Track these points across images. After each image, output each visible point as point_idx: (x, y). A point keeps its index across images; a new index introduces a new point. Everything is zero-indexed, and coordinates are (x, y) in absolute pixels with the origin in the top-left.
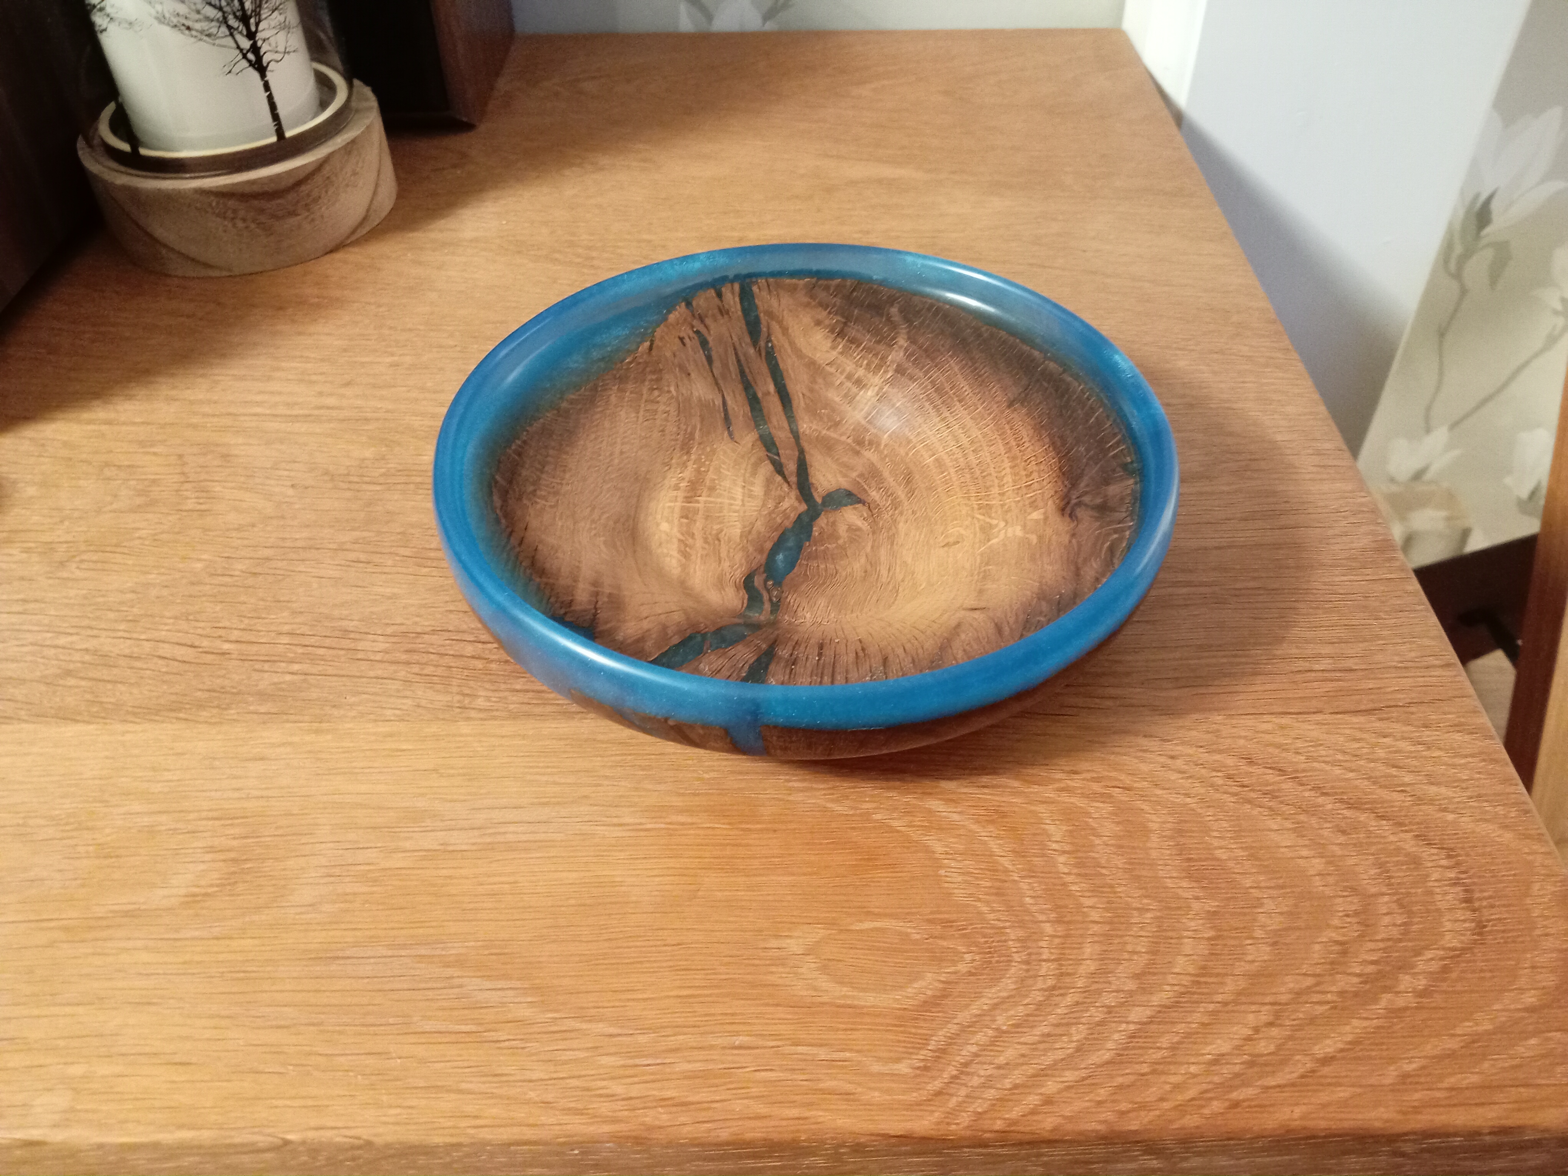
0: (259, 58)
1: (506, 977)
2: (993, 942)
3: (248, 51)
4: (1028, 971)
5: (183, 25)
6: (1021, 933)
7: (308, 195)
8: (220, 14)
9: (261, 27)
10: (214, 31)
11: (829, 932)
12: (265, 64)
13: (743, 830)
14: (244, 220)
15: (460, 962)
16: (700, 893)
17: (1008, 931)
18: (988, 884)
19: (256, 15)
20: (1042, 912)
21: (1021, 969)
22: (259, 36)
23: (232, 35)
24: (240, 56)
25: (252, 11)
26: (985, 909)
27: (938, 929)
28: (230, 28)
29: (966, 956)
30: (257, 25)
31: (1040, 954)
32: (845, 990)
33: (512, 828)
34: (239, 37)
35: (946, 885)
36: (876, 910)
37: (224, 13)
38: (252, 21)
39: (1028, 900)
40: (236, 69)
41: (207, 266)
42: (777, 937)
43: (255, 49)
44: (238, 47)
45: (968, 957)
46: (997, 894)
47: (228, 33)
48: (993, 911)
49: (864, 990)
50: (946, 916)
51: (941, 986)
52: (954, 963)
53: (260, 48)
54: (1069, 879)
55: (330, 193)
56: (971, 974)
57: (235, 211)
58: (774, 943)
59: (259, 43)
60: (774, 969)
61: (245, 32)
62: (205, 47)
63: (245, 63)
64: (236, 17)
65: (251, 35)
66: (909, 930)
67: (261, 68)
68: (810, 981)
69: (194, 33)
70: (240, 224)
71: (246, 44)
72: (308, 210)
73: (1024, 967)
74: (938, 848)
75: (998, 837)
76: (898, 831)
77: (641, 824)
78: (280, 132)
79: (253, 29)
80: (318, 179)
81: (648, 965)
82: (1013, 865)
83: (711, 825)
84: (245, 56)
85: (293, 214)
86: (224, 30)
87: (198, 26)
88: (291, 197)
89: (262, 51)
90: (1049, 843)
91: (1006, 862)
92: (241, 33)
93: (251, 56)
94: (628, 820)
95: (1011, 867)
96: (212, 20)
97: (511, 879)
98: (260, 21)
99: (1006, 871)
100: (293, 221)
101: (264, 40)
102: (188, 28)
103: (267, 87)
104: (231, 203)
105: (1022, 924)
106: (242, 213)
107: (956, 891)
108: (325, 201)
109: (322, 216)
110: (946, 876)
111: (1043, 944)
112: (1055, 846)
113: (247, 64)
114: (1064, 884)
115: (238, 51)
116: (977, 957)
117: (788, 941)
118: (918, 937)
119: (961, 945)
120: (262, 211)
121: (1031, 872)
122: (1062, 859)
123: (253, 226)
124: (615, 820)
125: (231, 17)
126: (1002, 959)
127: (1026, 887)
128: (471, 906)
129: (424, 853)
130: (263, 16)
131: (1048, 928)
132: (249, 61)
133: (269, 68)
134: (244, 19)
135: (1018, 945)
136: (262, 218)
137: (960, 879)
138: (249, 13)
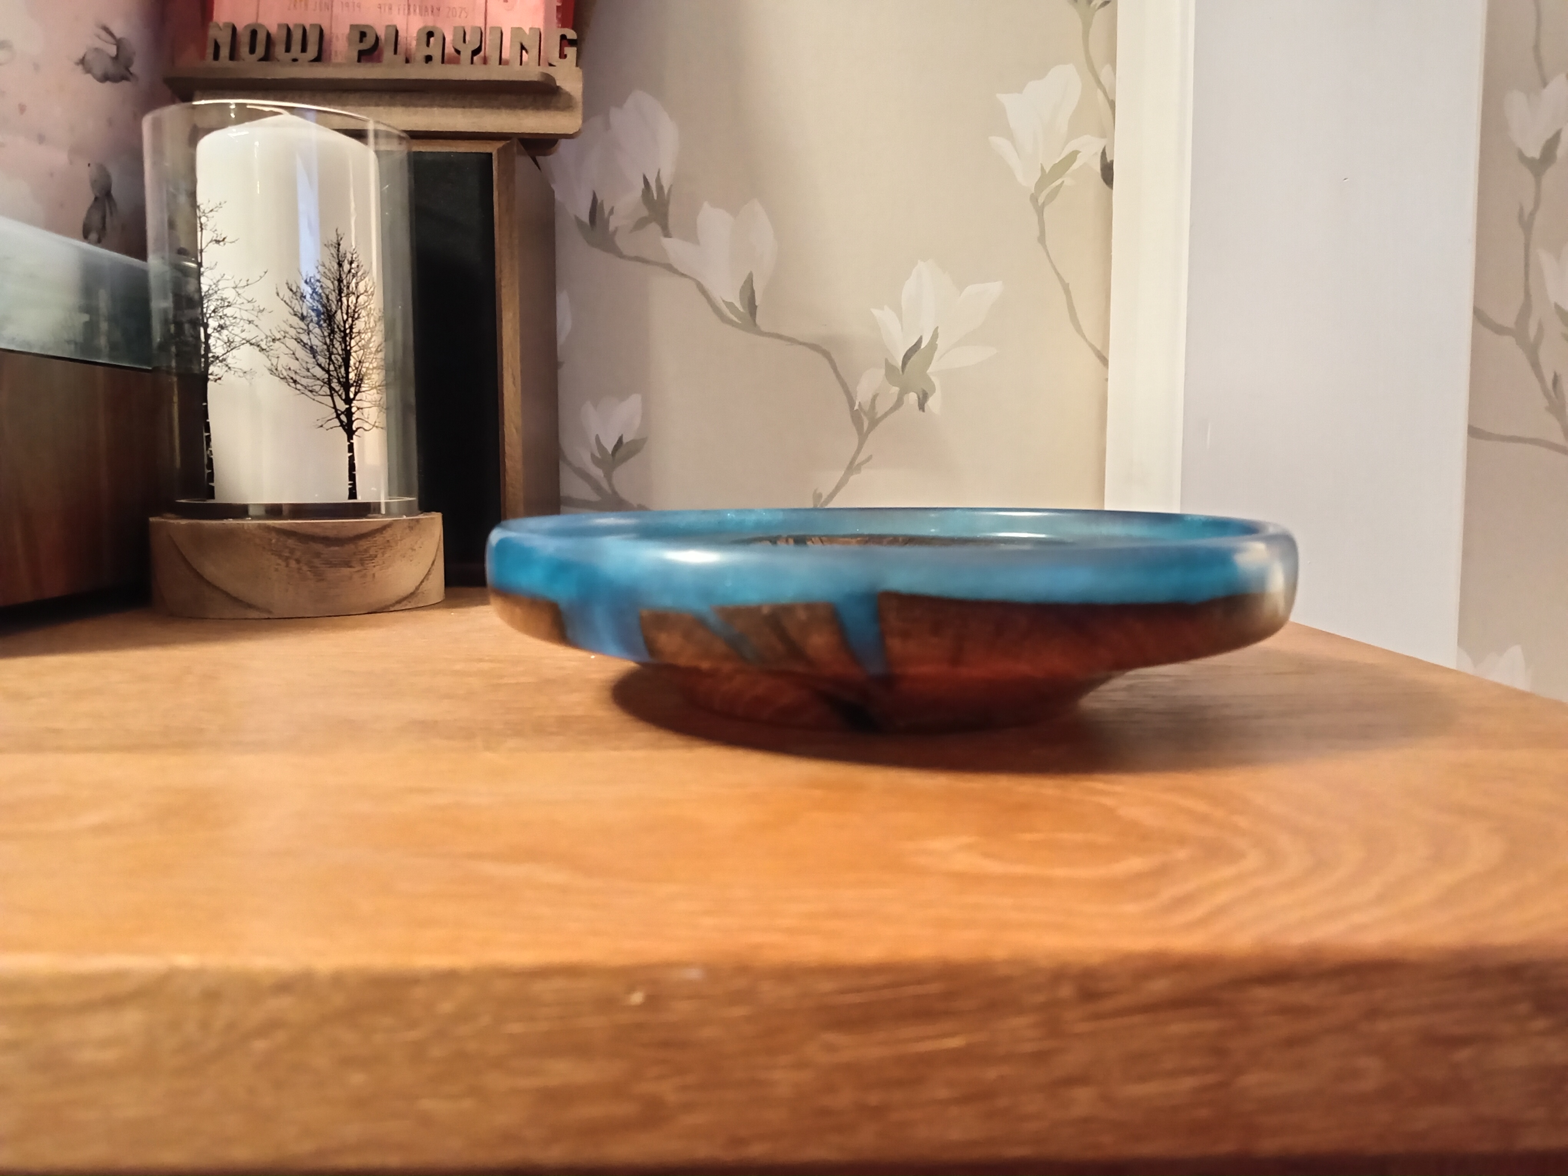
0: (350, 422)
3: (343, 413)
5: (292, 378)
7: (366, 551)
8: (327, 376)
9: (357, 398)
10: (317, 388)
12: (354, 429)
14: (298, 561)
19: (356, 386)
22: (355, 403)
23: (332, 396)
24: (335, 415)
25: (354, 382)
28: (331, 389)
30: (356, 394)
34: (337, 399)
37: (330, 375)
38: (352, 389)
41: (250, 606)
43: (349, 413)
44: (335, 407)
47: (329, 393)
53: (354, 413)
57: (292, 551)
59: (354, 410)
61: (344, 397)
62: (305, 400)
63: (336, 422)
64: (339, 382)
67: (350, 433)
69: (299, 386)
70: (293, 564)
71: (342, 406)
72: (362, 564)
78: (353, 494)
79: (352, 396)
80: (379, 539)
84: (338, 416)
85: (348, 564)
86: (326, 389)
87: (304, 381)
88: (351, 547)
89: (355, 417)
92: (340, 396)
93: (343, 418)
96: (318, 379)
98: (359, 391)
100: (346, 571)
101: (358, 409)
102: (295, 382)
103: (351, 448)
104: (291, 542)
106: (298, 554)
108: (380, 562)
109: (374, 575)
113: (339, 424)
115: (334, 410)
120: (318, 555)
123: (305, 568)
125: (335, 380)
130: (363, 389)
132: (341, 421)
133: (356, 433)
134: (346, 386)
136: (317, 562)
138: (351, 382)
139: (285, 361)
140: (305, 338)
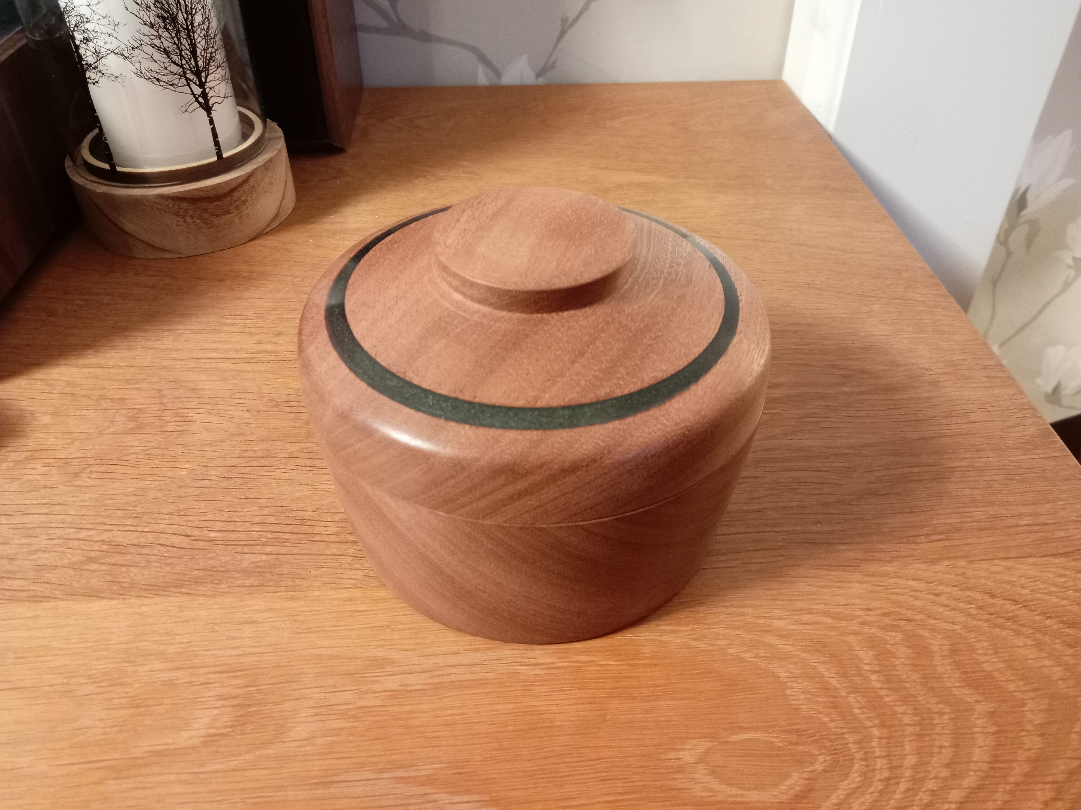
0: (207, 101)
1: (468, 792)
2: (837, 745)
3: (199, 96)
4: (867, 766)
5: (155, 78)
6: (856, 737)
7: (239, 199)
8: (181, 70)
9: (208, 80)
10: (176, 82)
11: (712, 744)
12: (211, 106)
13: (631, 665)
14: (192, 217)
15: (429, 781)
16: (608, 717)
17: (846, 736)
18: (825, 700)
19: (205, 71)
20: (868, 719)
21: (862, 765)
22: (208, 85)
23: (188, 85)
24: (194, 99)
25: (203, 68)
26: (826, 719)
27: (794, 738)
28: (187, 79)
29: (819, 757)
30: (206, 77)
31: (873, 752)
32: (734, 791)
33: (453, 670)
34: (193, 86)
35: (793, 702)
36: (746, 725)
37: (184, 68)
38: (203, 74)
39: (856, 711)
40: (190, 109)
41: (163, 250)
42: (673, 750)
43: (204, 95)
44: (193, 93)
45: (821, 758)
46: (832, 707)
47: (186, 83)
48: (833, 720)
49: (749, 789)
50: (798, 727)
51: (806, 782)
52: (812, 763)
53: (208, 93)
54: (883, 692)
55: (253, 197)
56: (825, 771)
57: (186, 211)
58: (671, 755)
59: (207, 90)
60: (676, 776)
61: (198, 83)
62: (168, 93)
63: (196, 105)
64: (192, 72)
65: (202, 85)
66: (773, 740)
67: (208, 108)
68: (706, 784)
69: (162, 83)
70: (189, 220)
71: (198, 91)
72: (238, 210)
73: (864, 763)
74: (782, 673)
75: (824, 663)
76: (749, 662)
77: (553, 663)
78: (219, 154)
79: (203, 80)
80: (246, 187)
81: (578, 777)
82: (840, 684)
83: (606, 662)
84: (197, 100)
85: (228, 212)
86: (183, 81)
87: (165, 78)
88: (227, 200)
89: (209, 95)
90: (863, 666)
91: (834, 682)
92: (195, 83)
93: (201, 100)
94: (542, 660)
95: (838, 686)
96: (175, 74)
97: (460, 711)
98: (208, 74)
99: (836, 689)
100: (228, 217)
101: (210, 89)
102: (158, 80)
103: (211, 122)
104: (184, 205)
105: (855, 730)
106: (191, 212)
107: (802, 707)
108: (251, 204)
109: (248, 214)
110: (792, 695)
111: (874, 744)
112: (867, 667)
113: (199, 106)
114: (881, 697)
115: (192, 96)
116: (828, 758)
117: (682, 753)
118: (781, 744)
119: (815, 749)
120: (206, 211)
121: (854, 689)
122: (874, 677)
123: (198, 221)
124: (532, 661)
125: (188, 72)
126: (847, 758)
127: (852, 700)
128: (433, 735)
129: (389, 693)
130: (211, 71)
131: (876, 732)
132: (200, 103)
133: (213, 109)
134: (198, 73)
135: (857, 746)
136: (206, 216)
137: (802, 697)
138: (201, 69)
139: (147, 65)
140: (157, 42)
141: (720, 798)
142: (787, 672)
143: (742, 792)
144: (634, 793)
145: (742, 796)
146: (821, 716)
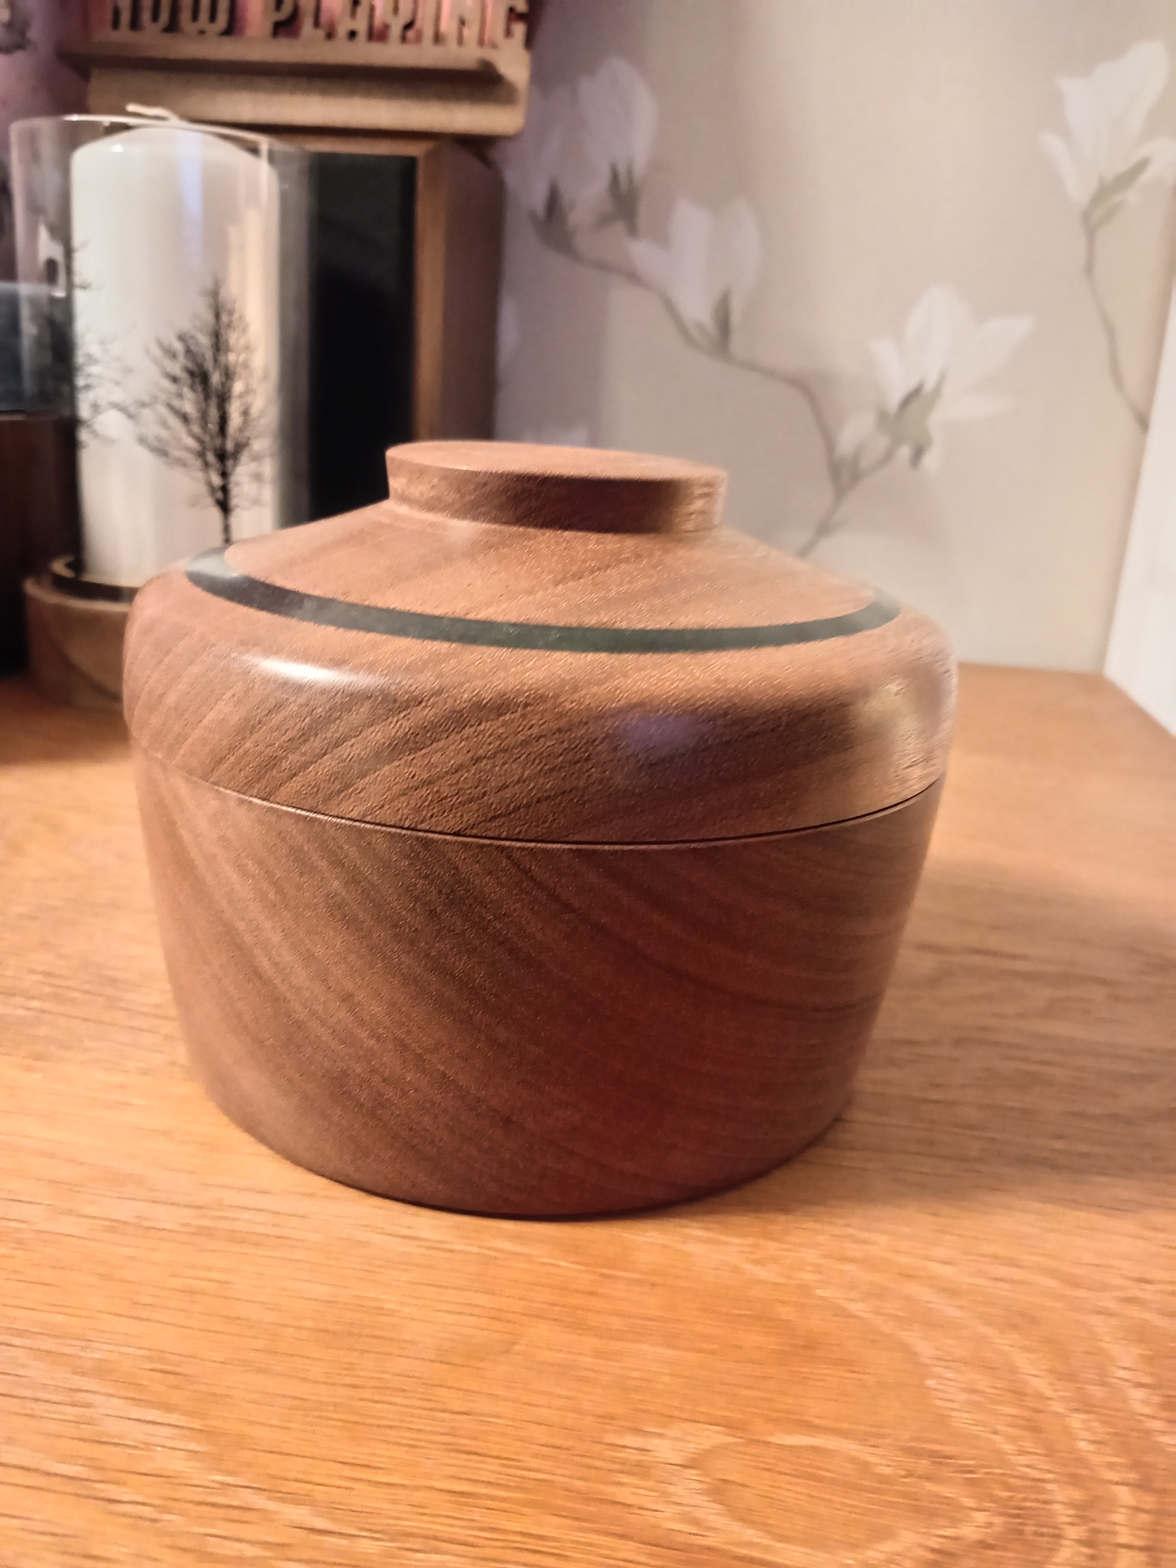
2: (1025, 1499)
4: (1092, 1557)
5: (160, 449)
6: (1077, 1494)
9: (236, 471)
11: (730, 1439)
12: (230, 507)
13: (604, 1275)
16: (517, 1347)
17: (1049, 1486)
18: (1014, 1411)
19: (234, 458)
20: (1111, 1466)
21: (1082, 1554)
26: (1008, 1447)
27: (924, 1465)
29: (977, 1514)
30: (233, 467)
31: (1114, 1533)
32: (750, 1534)
35: (939, 1403)
36: (817, 1421)
39: (1082, 1445)
42: (638, 1431)
43: (225, 489)
45: (981, 1517)
46: (1025, 1428)
48: (1022, 1452)
49: (785, 1539)
50: (938, 1447)
51: (931, 1556)
52: (955, 1522)
54: (1156, 1425)
56: (984, 1545)
58: (630, 1440)
60: (625, 1479)
62: (176, 475)
63: (211, 499)
65: (224, 475)
66: (872, 1459)
67: (225, 509)
68: (687, 1509)
69: (169, 459)
71: (217, 480)
73: (1086, 1550)
74: (925, 1350)
75: (1026, 1349)
76: (859, 1318)
81: (408, 1434)
82: (1055, 1390)
83: (553, 1261)
87: (174, 453)
89: (231, 493)
90: (1113, 1369)
91: (1041, 1384)
95: (1049, 1393)
98: (237, 464)
99: (1041, 1397)
101: (236, 484)
102: (164, 453)
103: (226, 529)
105: (1074, 1480)
107: (955, 1414)
110: (936, 1390)
111: (1118, 1517)
112: (1121, 1373)
113: (213, 501)
114: (1148, 1432)
116: (997, 1520)
117: (656, 1441)
118: (888, 1471)
119: (968, 1497)
121: (1086, 1406)
122: (1138, 1394)
126: (1044, 1530)
127: (1078, 1425)
130: (241, 461)
131: (1124, 1495)
133: (234, 512)
135: (1071, 1512)
137: (963, 1397)
139: (153, 430)
140: (176, 403)
141: (712, 1541)
142: (938, 1349)
143: (771, 1543)
144: (518, 1488)
145: (766, 1549)
146: (996, 1438)
